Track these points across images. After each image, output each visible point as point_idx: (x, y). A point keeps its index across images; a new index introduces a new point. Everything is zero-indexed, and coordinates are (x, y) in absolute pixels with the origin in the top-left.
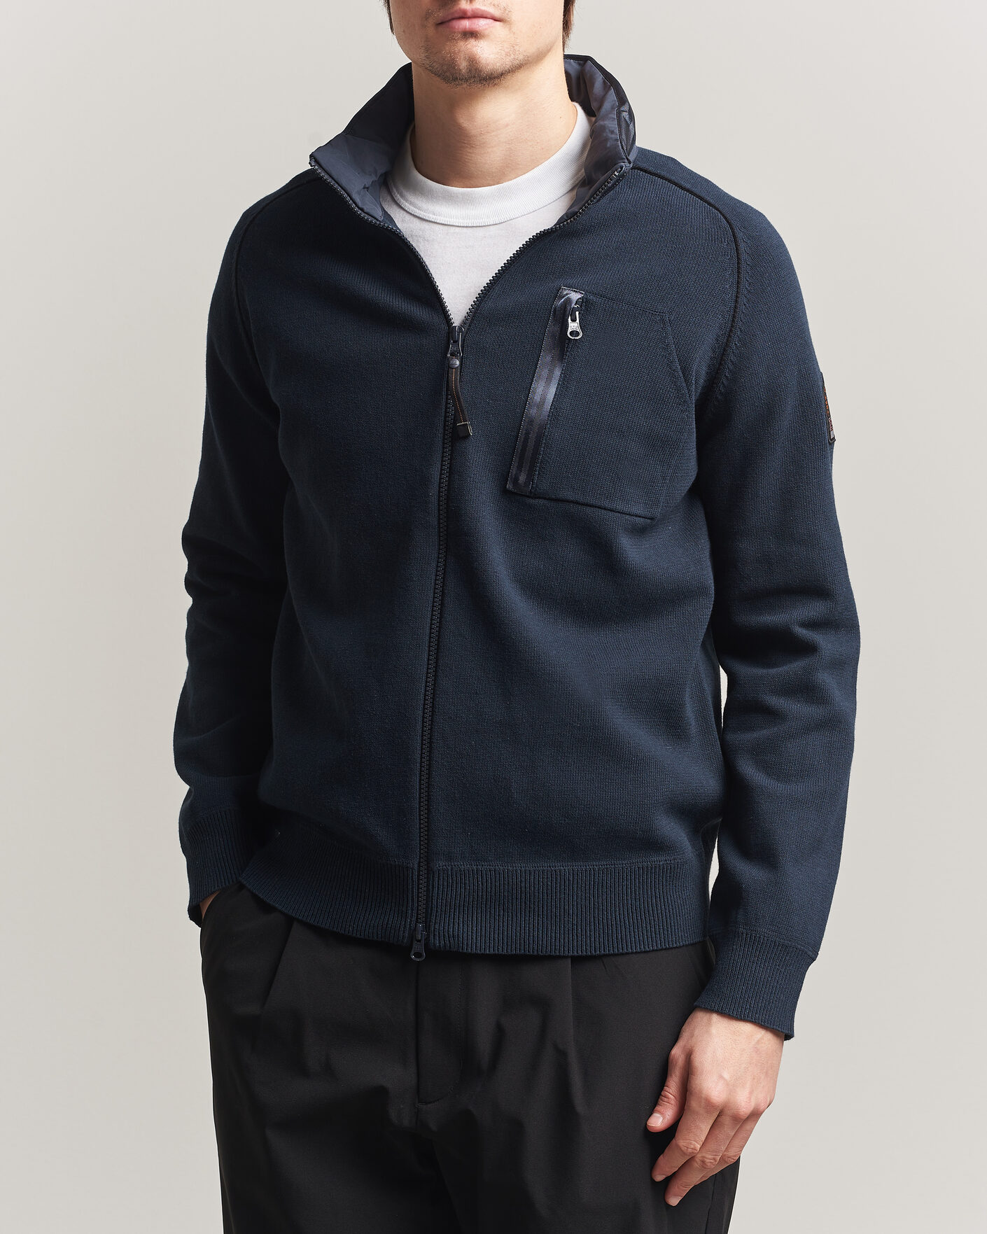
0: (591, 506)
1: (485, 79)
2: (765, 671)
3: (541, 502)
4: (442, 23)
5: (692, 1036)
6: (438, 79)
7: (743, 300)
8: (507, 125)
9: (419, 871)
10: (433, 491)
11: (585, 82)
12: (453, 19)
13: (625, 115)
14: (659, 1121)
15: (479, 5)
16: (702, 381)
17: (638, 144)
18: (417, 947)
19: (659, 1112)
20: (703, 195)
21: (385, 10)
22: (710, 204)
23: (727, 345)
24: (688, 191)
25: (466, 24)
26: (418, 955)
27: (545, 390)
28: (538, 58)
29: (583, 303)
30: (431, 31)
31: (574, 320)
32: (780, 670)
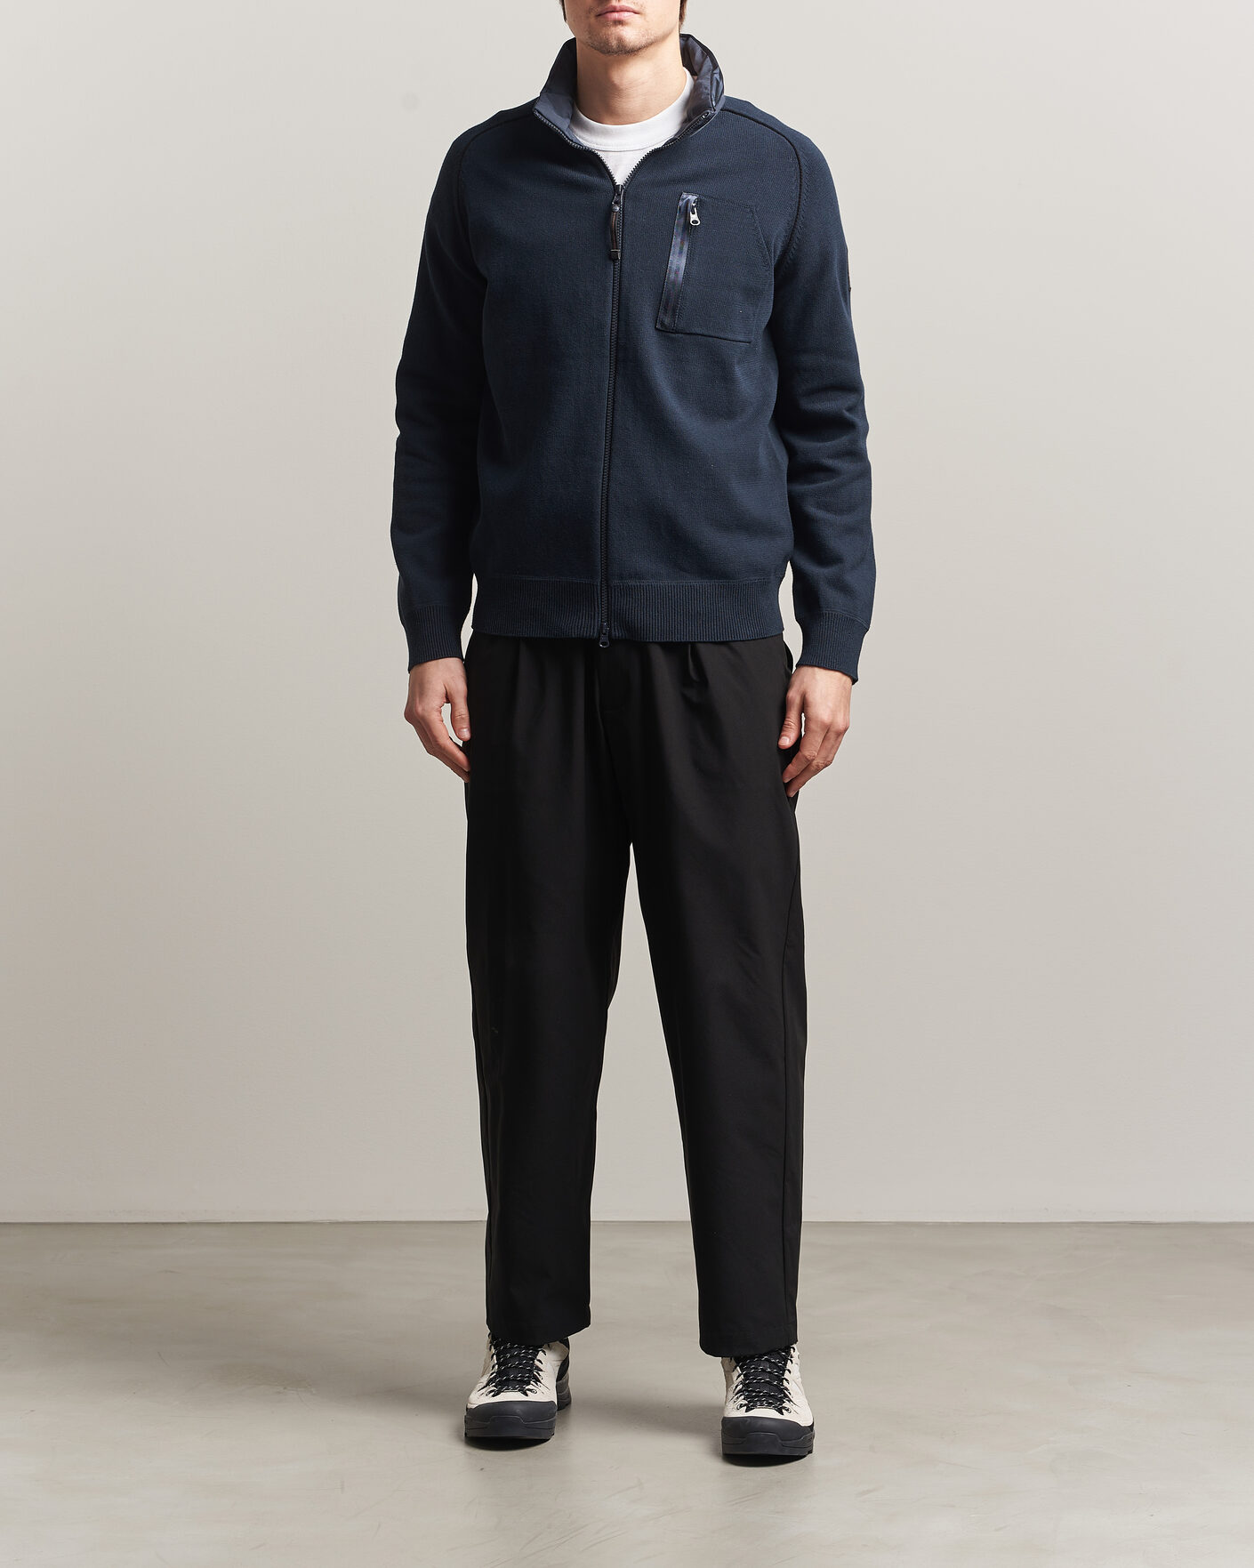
0: (712, 337)
1: (628, 52)
2: (821, 444)
3: (680, 335)
4: (600, 15)
5: (802, 682)
6: (596, 51)
7: (804, 196)
8: (643, 83)
9: (601, 587)
10: (607, 333)
11: (689, 53)
12: (607, 12)
13: (717, 76)
14: (787, 741)
15: (624, 4)
16: (778, 253)
17: (725, 94)
18: (604, 638)
19: (786, 736)
20: (773, 126)
21: (560, 7)
22: (778, 133)
23: (794, 227)
24: (762, 124)
25: (616, 15)
26: (603, 644)
27: (678, 262)
28: (664, 38)
29: (698, 202)
30: (592, 20)
31: (694, 213)
32: (834, 442)
